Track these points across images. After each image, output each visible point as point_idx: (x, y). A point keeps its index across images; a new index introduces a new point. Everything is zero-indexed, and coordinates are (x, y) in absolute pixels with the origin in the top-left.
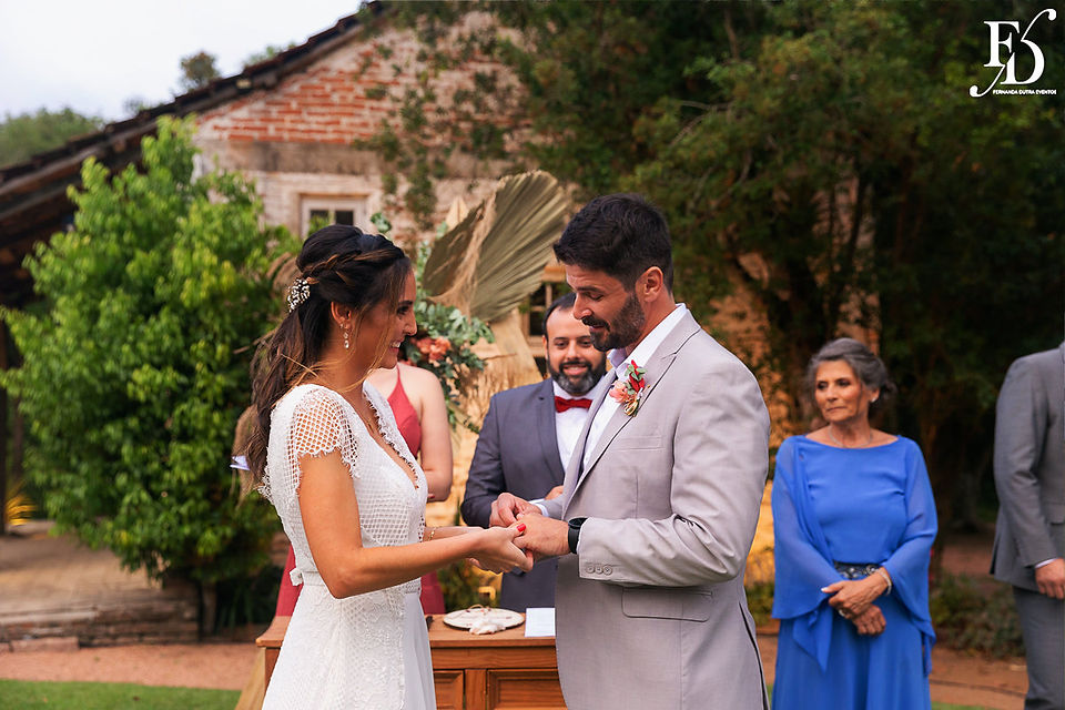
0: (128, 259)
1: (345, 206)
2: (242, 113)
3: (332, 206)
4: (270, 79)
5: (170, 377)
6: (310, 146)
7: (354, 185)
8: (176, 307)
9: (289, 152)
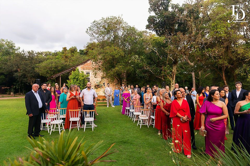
0: (76, 77)
1: (89, 72)
2: (82, 66)
3: (88, 72)
4: (84, 63)
5: (79, 85)
6: (87, 68)
7: (90, 71)
8: (79, 80)
9: (85, 69)
